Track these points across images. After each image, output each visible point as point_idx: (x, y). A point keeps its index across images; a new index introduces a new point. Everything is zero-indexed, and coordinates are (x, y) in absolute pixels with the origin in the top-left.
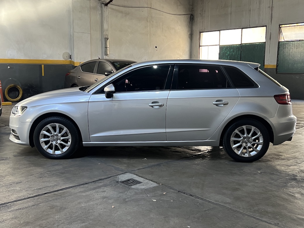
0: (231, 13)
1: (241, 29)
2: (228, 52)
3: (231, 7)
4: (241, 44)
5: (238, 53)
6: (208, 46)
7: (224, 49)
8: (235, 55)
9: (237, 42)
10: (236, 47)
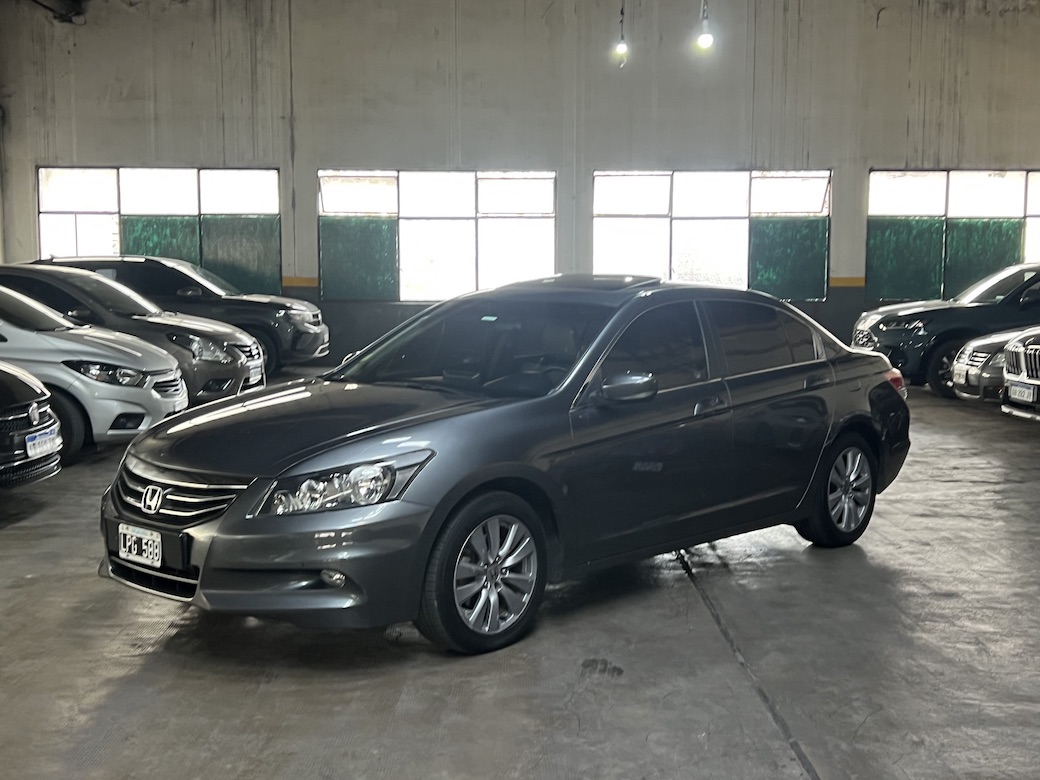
0: (156, 119)
1: (196, 171)
2: (152, 234)
3: (155, 101)
4: (200, 215)
5: (191, 240)
6: (73, 216)
7: (140, 225)
8: (179, 247)
9: (186, 208)
10: (181, 223)
